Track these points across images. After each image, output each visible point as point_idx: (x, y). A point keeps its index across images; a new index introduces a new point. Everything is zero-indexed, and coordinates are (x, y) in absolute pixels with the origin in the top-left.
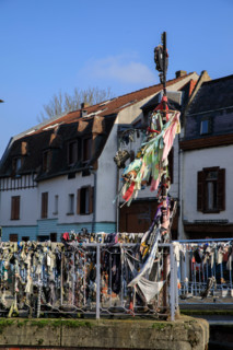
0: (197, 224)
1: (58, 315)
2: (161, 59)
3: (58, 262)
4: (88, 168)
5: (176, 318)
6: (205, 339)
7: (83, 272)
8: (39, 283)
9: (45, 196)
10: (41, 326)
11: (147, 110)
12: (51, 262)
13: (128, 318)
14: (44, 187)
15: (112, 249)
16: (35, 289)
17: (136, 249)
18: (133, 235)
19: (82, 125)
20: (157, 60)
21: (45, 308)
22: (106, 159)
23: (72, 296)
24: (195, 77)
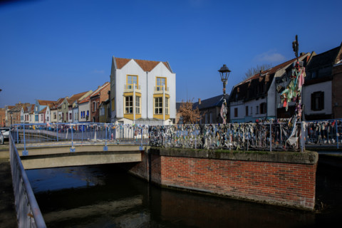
0: (311, 115)
1: (255, 150)
2: (295, 47)
3: (254, 130)
4: (264, 95)
5: (304, 151)
6: (316, 160)
7: (265, 134)
8: (247, 138)
9: (247, 108)
10: (248, 153)
11: (289, 70)
12: (252, 130)
13: (283, 151)
14: (247, 104)
15: (276, 125)
16: (246, 140)
17: (286, 125)
18: (285, 119)
19: (261, 79)
20: (294, 47)
21: (250, 147)
22: (271, 91)
23: (260, 143)
24: (309, 55)
